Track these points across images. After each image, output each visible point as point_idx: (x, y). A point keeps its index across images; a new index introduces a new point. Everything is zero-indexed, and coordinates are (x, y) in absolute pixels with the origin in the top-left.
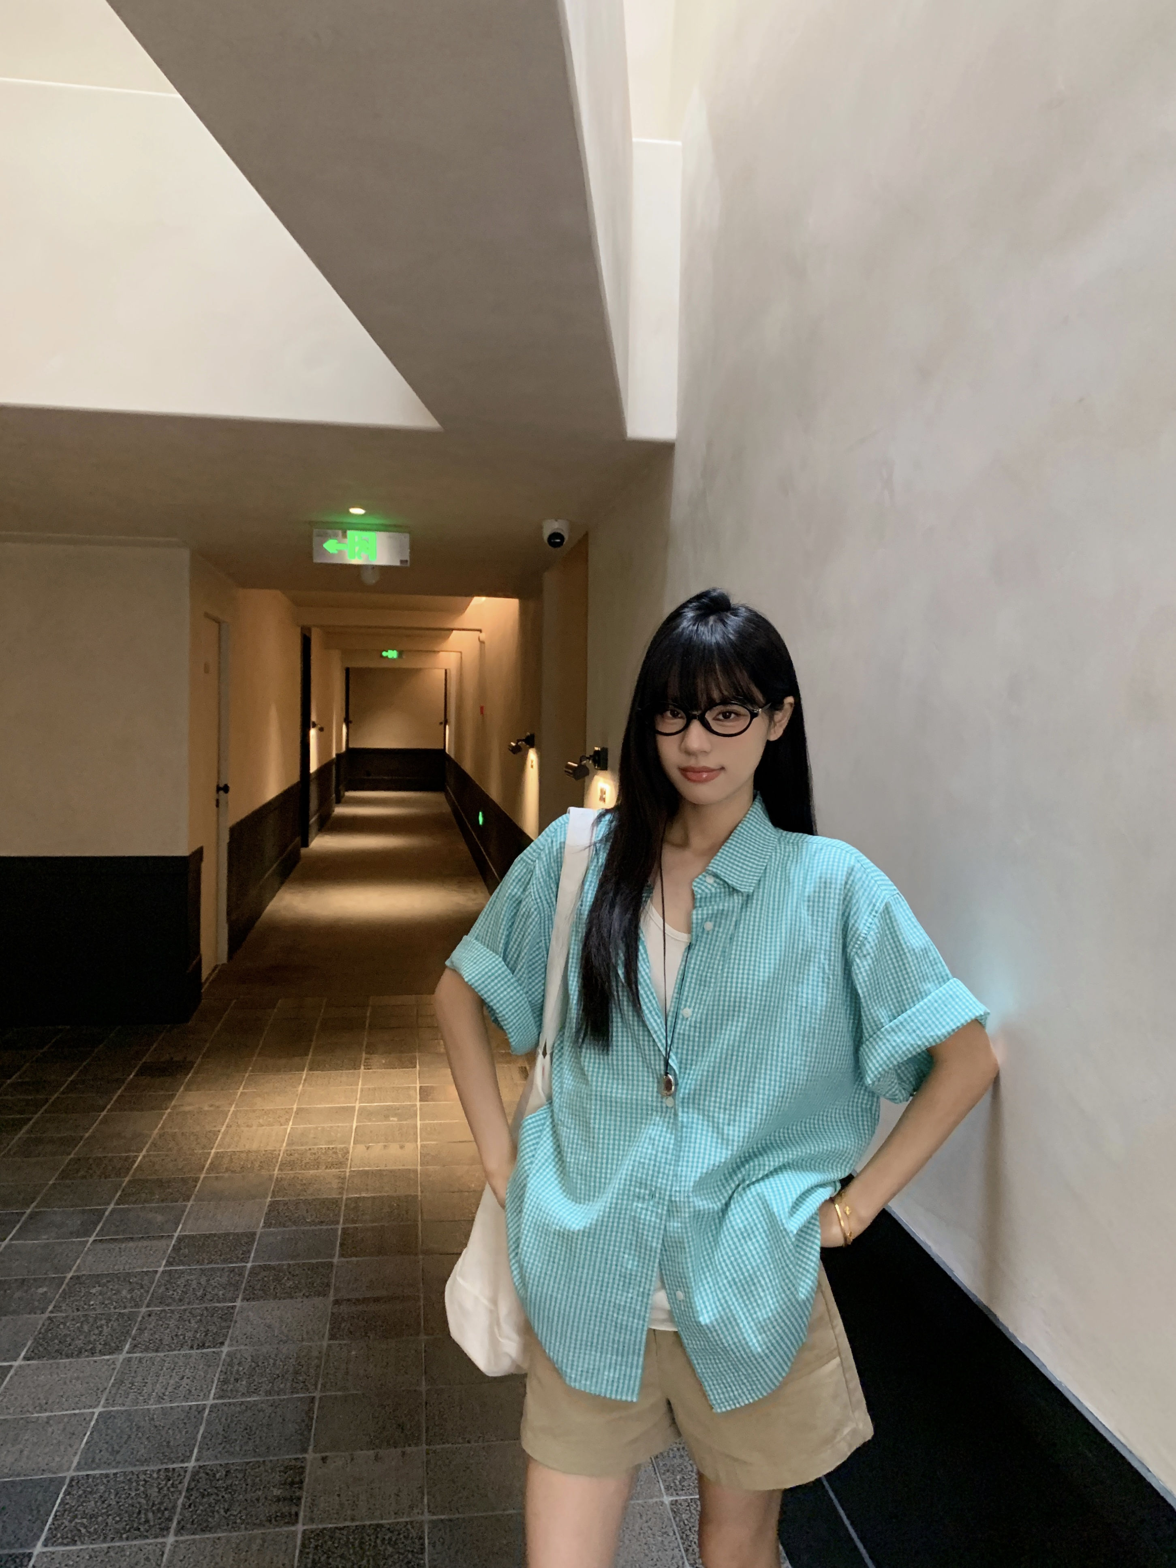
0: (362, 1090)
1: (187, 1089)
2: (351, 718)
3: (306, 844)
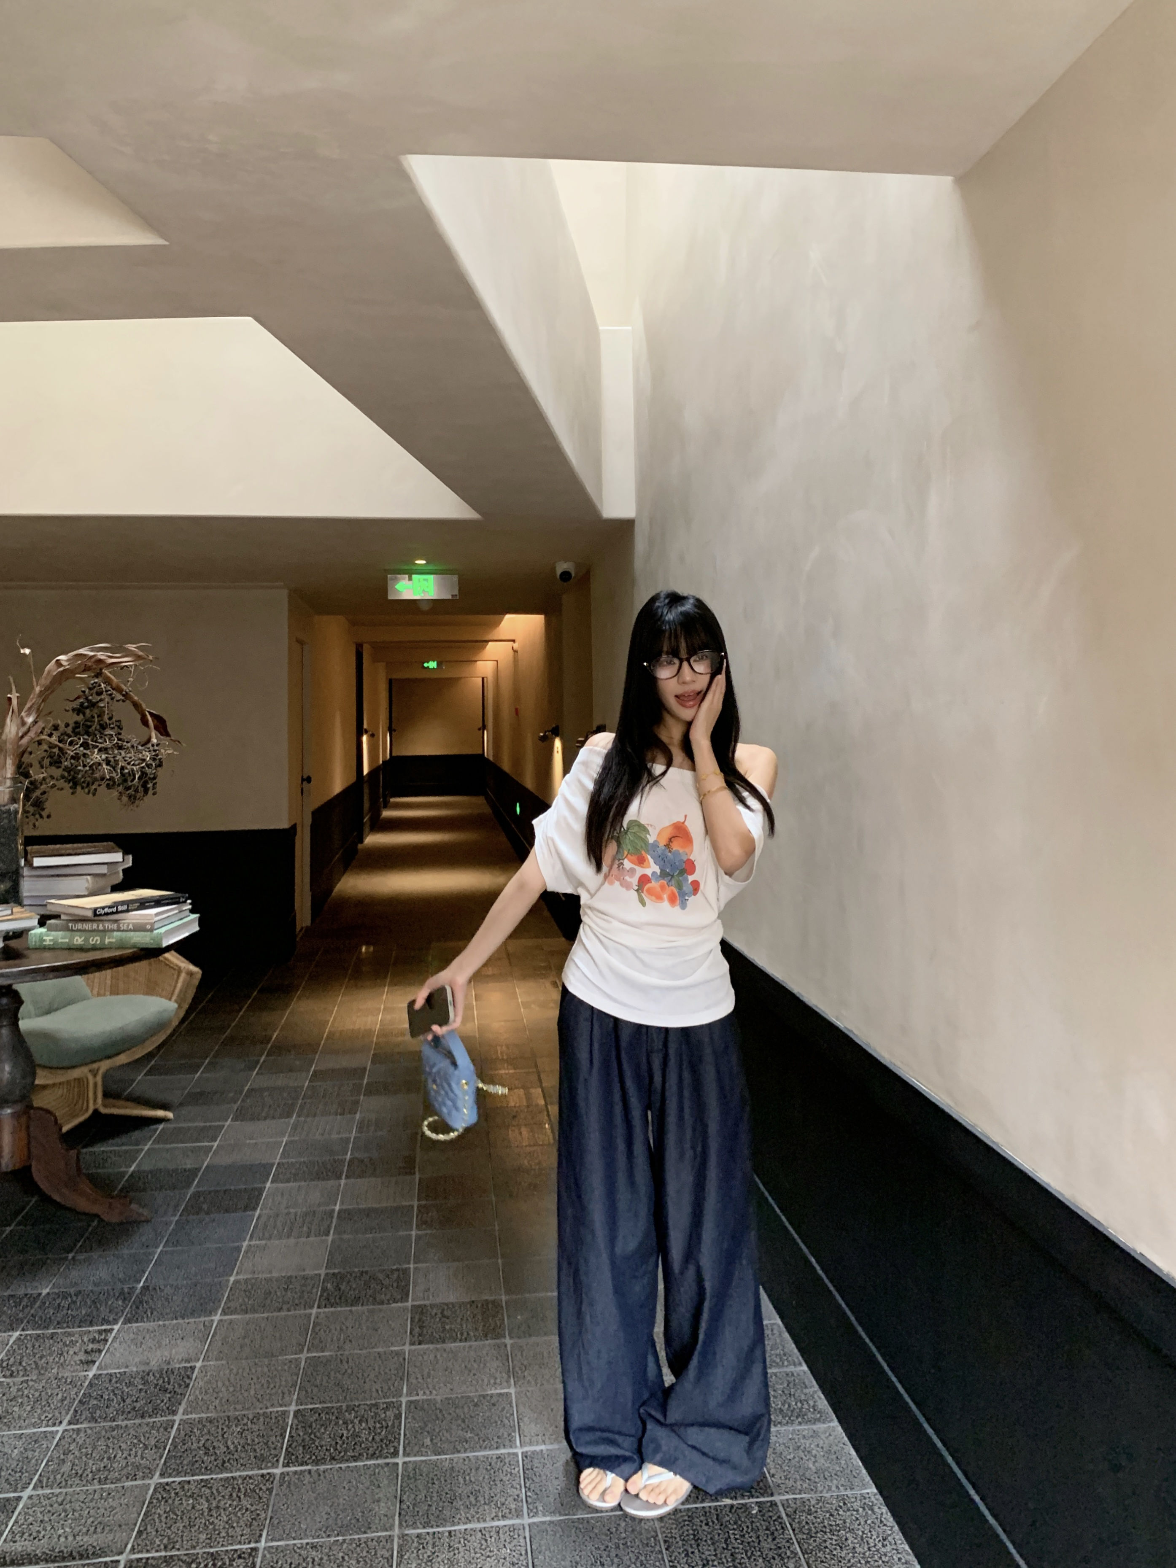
2: (393, 727)
3: (362, 842)
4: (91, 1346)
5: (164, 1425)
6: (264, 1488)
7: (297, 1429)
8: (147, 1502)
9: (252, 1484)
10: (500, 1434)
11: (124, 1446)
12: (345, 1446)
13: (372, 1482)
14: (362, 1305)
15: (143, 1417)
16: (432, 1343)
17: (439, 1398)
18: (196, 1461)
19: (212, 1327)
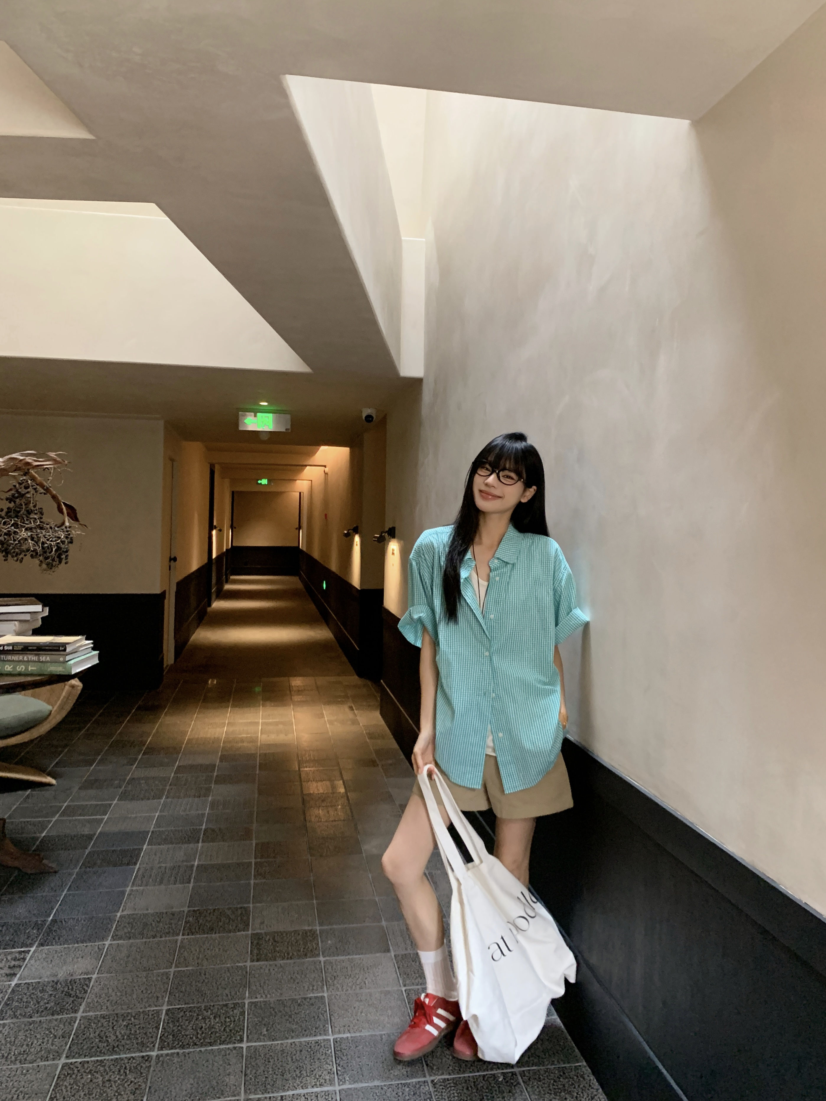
0: (262, 715)
1: (166, 714)
2: (234, 525)
3: (210, 605)
4: (13, 963)
5: (69, 1020)
6: (144, 1066)
7: (168, 1023)
8: (57, 1076)
9: (135, 1063)
10: (317, 1026)
11: (38, 1036)
12: (204, 1035)
13: (224, 1061)
14: (215, 933)
15: (53, 1015)
16: (267, 960)
17: (272, 1000)
18: (93, 1047)
19: (104, 949)
